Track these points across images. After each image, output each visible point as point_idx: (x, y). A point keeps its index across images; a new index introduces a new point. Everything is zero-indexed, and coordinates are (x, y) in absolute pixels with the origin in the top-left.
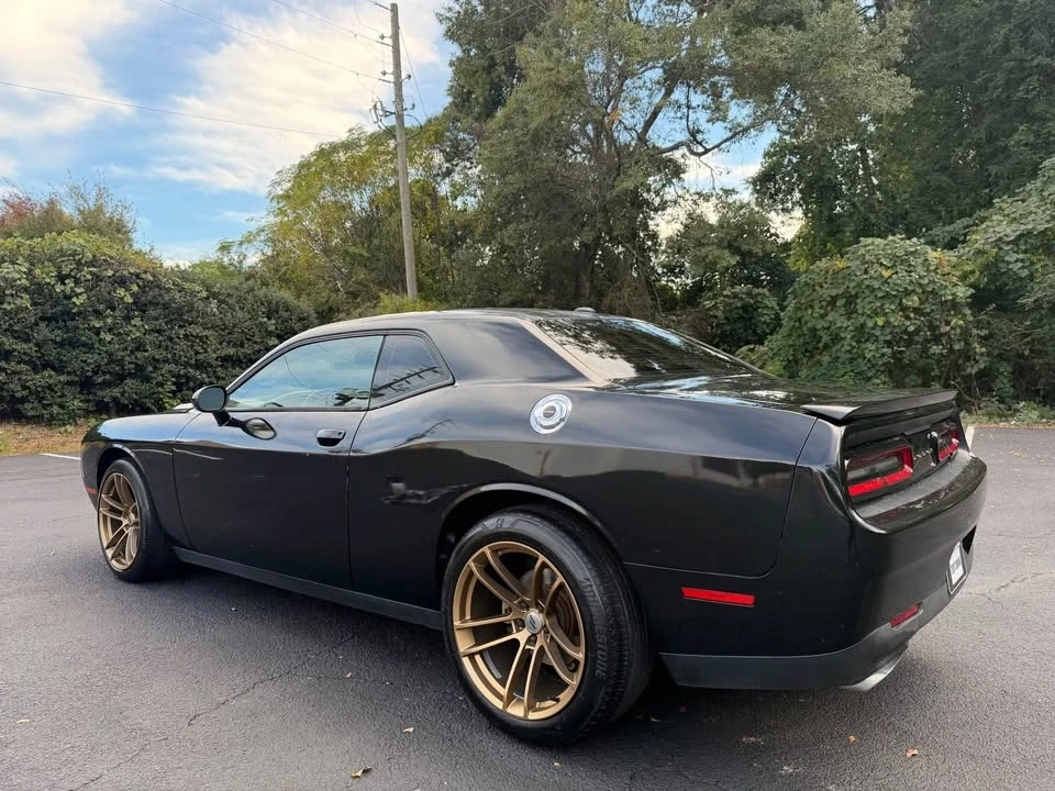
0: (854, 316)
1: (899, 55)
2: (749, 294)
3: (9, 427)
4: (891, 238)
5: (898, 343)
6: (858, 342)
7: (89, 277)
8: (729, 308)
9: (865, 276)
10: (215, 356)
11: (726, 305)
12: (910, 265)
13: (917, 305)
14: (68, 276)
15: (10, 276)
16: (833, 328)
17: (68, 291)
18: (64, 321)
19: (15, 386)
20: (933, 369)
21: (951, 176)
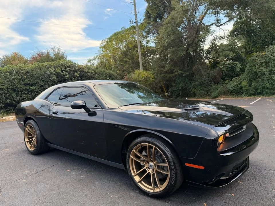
2: (233, 63)
6: (270, 75)
7: (69, 70)
9: (272, 56)
11: (226, 67)
14: (63, 70)
16: (262, 71)
17: (64, 74)
18: (63, 81)
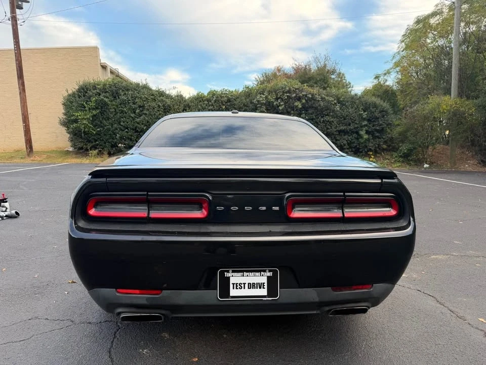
7: (286, 98)
10: (335, 130)
14: (279, 98)
15: (260, 99)
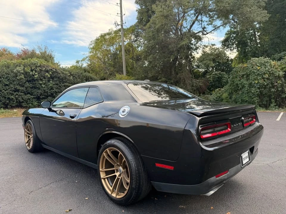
0: (248, 80)
1: (264, 4)
2: (220, 74)
3: (19, 109)
4: (260, 58)
5: (261, 88)
6: (250, 88)
7: (39, 70)
8: (214, 78)
9: (252, 69)
11: (213, 77)
12: (266, 66)
13: (268, 77)
14: (33, 70)
15: (19, 70)
16: (243, 84)
17: (33, 74)
18: (32, 82)
19: (20, 99)
20: (272, 96)
21: (281, 39)
